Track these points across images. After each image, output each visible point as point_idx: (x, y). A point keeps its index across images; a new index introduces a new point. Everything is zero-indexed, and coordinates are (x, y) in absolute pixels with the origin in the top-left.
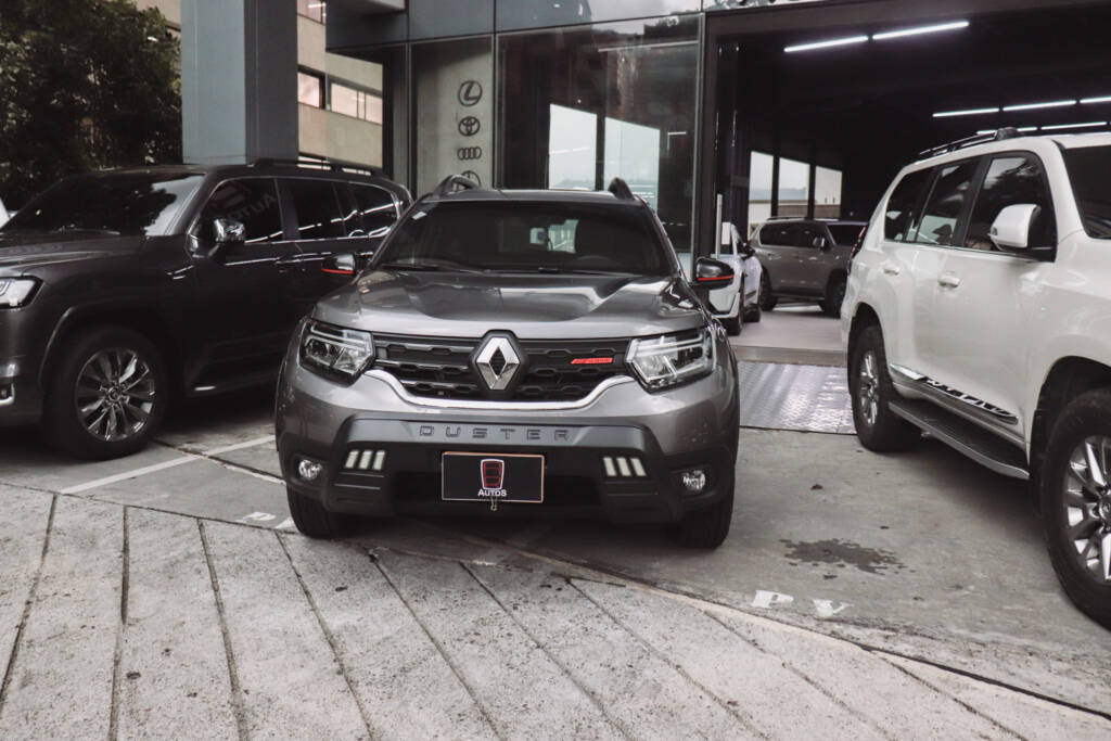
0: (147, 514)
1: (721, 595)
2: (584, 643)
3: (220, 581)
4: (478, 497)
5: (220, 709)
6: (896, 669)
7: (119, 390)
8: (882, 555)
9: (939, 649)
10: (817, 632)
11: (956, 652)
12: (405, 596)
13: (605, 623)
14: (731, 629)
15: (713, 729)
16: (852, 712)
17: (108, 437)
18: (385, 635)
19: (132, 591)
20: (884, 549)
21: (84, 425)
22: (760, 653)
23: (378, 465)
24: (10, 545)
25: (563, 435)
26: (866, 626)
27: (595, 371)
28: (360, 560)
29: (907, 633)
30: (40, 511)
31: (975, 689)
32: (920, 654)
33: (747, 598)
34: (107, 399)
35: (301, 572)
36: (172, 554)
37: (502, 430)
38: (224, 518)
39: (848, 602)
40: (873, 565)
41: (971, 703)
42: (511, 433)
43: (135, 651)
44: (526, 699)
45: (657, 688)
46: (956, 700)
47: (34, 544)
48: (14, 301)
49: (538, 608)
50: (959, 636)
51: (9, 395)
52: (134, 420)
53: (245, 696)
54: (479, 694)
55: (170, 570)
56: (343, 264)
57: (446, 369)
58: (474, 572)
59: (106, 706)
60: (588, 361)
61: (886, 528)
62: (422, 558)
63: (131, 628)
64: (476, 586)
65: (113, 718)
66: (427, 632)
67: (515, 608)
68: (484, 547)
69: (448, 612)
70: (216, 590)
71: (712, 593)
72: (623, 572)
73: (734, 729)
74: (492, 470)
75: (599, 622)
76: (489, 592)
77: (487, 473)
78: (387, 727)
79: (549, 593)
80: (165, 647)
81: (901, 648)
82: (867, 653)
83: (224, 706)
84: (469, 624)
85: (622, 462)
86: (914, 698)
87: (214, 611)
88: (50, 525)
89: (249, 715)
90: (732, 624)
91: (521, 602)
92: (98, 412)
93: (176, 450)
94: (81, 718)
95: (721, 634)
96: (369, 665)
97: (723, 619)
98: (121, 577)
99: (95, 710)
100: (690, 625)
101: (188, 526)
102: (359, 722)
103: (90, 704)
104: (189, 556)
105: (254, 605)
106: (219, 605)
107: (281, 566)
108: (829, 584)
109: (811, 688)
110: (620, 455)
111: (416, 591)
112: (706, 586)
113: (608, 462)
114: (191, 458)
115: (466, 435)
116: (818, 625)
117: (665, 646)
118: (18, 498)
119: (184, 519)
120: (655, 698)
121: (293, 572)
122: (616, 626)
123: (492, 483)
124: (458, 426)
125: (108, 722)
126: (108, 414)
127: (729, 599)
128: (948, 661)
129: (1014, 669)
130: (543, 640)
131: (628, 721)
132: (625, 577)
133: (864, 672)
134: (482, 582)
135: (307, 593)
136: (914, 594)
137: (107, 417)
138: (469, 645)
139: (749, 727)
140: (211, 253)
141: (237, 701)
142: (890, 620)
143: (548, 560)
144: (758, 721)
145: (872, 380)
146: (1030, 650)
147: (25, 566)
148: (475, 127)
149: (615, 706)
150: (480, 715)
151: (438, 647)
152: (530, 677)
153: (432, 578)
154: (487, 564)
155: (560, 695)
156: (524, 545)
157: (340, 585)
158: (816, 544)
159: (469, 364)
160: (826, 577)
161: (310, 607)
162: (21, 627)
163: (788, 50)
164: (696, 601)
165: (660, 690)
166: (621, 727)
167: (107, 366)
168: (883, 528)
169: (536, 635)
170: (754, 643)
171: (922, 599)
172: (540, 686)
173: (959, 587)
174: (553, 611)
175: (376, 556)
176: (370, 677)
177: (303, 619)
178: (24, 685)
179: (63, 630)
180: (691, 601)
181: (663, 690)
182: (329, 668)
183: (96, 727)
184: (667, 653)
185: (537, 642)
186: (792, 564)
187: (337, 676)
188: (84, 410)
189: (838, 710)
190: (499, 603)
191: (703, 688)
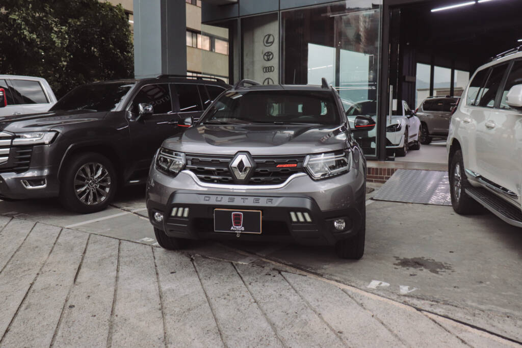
0: (98, 237)
1: (353, 282)
2: (278, 301)
3: (120, 267)
4: (231, 231)
5: (104, 322)
6: (431, 320)
7: (94, 182)
8: (445, 265)
9: (458, 312)
10: (397, 301)
11: (466, 314)
12: (201, 277)
13: (291, 293)
14: (352, 298)
15: (326, 344)
16: (400, 340)
17: (89, 203)
18: (186, 293)
19: (81, 270)
20: (448, 263)
21: (78, 197)
22: (363, 310)
23: (186, 215)
24: (37, 249)
25: (271, 201)
26: (423, 299)
27: (288, 170)
28: (186, 260)
29: (444, 304)
30: (54, 235)
31: (469, 332)
32: (447, 314)
33: (366, 283)
34: (89, 186)
35: (157, 265)
36: (104, 255)
37: (242, 199)
38: (132, 240)
39: (417, 287)
40: (438, 270)
41: (466, 339)
42: (246, 200)
43: (75, 296)
44: (241, 325)
45: (306, 323)
46: (457, 337)
47: (47, 249)
48: (47, 142)
49: (261, 284)
50: (472, 307)
51: (44, 183)
52: (101, 196)
53: (115, 318)
54: (220, 322)
55: (100, 262)
56: (187, 122)
57: (217, 170)
58: (236, 267)
59: (57, 319)
60: (285, 166)
61: (452, 252)
62: (214, 260)
63: (76, 286)
64: (235, 273)
65: (59, 324)
66: (206, 294)
67: (250, 284)
68: (244, 256)
69: (218, 285)
70: (118, 271)
71: (349, 281)
72: (308, 269)
73: (337, 345)
74: (237, 217)
75: (288, 292)
76: (240, 276)
77: (235, 219)
78: (173, 334)
79: (269, 278)
80: (88, 295)
81: (438, 311)
82: (419, 312)
83: (105, 321)
84: (226, 290)
85: (299, 214)
86: (435, 335)
87: (114, 280)
88: (56, 241)
89: (115, 326)
90: (353, 296)
91: (254, 281)
92: (84, 192)
93: (120, 210)
94: (45, 324)
95: (347, 300)
96: (175, 307)
97: (350, 293)
98: (79, 264)
99: (52, 321)
100: (332, 295)
101: (114, 243)
102: (162, 331)
103: (51, 318)
104: (111, 256)
105: (132, 278)
106: (117, 278)
107: (149, 261)
108: (412, 278)
109: (383, 327)
110: (299, 211)
111: (207, 274)
112: (347, 277)
113: (293, 214)
114: (126, 213)
115: (225, 201)
116: (398, 298)
117: (317, 304)
118: (47, 229)
119: (114, 240)
120: (303, 328)
121: (154, 265)
122: (296, 294)
123: (238, 224)
124: (221, 196)
125: (56, 326)
126: (89, 193)
127: (357, 284)
128: (461, 318)
129: (495, 323)
130: (258, 299)
131: (286, 338)
132: (308, 272)
133: (413, 321)
134: (239, 272)
135: (157, 274)
136: (455, 285)
137: (89, 194)
138: (223, 300)
139: (344, 344)
140: (137, 119)
141: (112, 320)
142: (437, 297)
143: (273, 263)
144: (350, 342)
145: (459, 178)
146: (508, 315)
147: (41, 258)
148: (271, 57)
149: (283, 330)
150: (218, 331)
151: (208, 300)
152: (247, 316)
153: (216, 269)
154: (244, 263)
155: (258, 324)
156: (264, 255)
157: (173, 271)
158: (412, 259)
159: (228, 167)
160: (411, 275)
161: (156, 280)
162: (32, 284)
163: (433, 11)
164: (339, 284)
165: (306, 325)
166: (282, 341)
167: (88, 170)
168: (450, 252)
169: (255, 296)
170: (362, 305)
171: (458, 287)
172: (249, 320)
173: (481, 282)
174: (267, 286)
175: (194, 258)
176: (173, 312)
177: (152, 285)
178: (26, 309)
179: (48, 286)
180: (336, 284)
181: (308, 325)
182: (156, 307)
183: (51, 328)
184: (316, 307)
185: (255, 300)
186: (395, 268)
187: (158, 311)
188: (78, 191)
189: (393, 338)
190: (243, 281)
191: (328, 325)
